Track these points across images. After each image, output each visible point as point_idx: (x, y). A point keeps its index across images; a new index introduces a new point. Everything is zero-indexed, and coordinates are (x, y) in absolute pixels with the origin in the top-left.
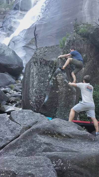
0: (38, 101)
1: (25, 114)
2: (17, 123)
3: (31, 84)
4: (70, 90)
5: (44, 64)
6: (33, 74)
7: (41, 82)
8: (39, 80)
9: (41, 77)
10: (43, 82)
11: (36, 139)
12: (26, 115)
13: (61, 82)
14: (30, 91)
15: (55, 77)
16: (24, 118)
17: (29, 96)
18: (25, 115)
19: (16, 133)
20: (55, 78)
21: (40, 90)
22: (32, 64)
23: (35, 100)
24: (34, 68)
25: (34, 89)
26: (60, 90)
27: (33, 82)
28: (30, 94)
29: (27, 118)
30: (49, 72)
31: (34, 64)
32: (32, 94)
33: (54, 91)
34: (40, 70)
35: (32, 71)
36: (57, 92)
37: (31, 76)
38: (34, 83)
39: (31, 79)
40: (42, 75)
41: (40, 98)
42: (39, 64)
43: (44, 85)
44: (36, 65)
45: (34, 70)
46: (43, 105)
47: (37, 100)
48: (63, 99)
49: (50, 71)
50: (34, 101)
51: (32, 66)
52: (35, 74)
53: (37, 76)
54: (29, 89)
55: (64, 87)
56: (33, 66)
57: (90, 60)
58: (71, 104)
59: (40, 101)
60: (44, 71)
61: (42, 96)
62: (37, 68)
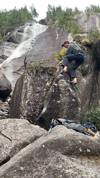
0: (31, 115)
1: (18, 124)
2: (5, 136)
3: (23, 96)
4: (73, 100)
5: (42, 72)
6: (27, 85)
7: (36, 93)
8: (34, 90)
9: (37, 86)
10: (39, 92)
11: (63, 167)
12: (20, 126)
13: (63, 90)
14: (21, 103)
15: (57, 83)
16: (17, 130)
17: (19, 110)
18: (18, 126)
19: (3, 153)
20: (56, 85)
21: (34, 102)
22: (26, 75)
23: (27, 114)
24: (28, 78)
25: (27, 102)
26: (62, 99)
27: (25, 92)
28: (21, 107)
29: (21, 130)
30: (47, 80)
31: (28, 74)
32: (24, 107)
33: (54, 101)
34: (36, 79)
35: (25, 82)
36: (59, 102)
37: (23, 87)
38: (27, 94)
39: (24, 91)
40: (39, 84)
41: (34, 111)
42: (35, 73)
43: (40, 96)
44: (30, 75)
45: (28, 80)
46: (40, 118)
47: (30, 113)
48: (65, 112)
49: (49, 79)
50: (25, 115)
51: (25, 76)
52: (28, 84)
53: (31, 87)
54: (20, 101)
55: (67, 96)
56: (27, 76)
57: (90, 73)
58: (74, 119)
59: (34, 115)
60: (41, 79)
61: (38, 108)
62: (32, 77)
